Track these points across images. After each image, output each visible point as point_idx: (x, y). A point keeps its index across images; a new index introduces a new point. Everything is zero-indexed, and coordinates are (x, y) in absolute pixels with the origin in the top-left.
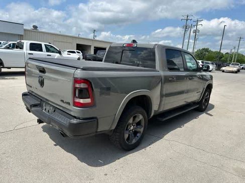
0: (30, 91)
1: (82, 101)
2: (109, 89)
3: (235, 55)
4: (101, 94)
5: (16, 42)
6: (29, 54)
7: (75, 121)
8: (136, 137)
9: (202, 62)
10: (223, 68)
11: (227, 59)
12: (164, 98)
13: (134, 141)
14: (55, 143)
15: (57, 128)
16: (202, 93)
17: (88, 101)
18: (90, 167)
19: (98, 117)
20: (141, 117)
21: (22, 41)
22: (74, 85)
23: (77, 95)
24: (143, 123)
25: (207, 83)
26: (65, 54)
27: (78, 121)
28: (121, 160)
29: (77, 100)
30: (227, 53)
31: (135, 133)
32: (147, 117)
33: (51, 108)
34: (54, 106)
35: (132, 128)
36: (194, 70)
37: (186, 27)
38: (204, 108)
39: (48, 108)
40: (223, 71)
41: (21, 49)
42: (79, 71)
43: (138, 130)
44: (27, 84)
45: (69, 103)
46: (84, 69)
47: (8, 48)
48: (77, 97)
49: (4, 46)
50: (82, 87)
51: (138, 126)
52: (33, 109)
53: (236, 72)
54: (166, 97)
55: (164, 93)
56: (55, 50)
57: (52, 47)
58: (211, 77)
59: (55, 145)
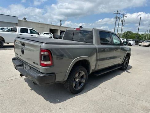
0: (17, 57)
1: (45, 63)
2: (62, 56)
3: (148, 35)
4: (57, 59)
5: (13, 28)
6: (20, 35)
7: (41, 75)
8: (81, 85)
9: (127, 40)
10: (140, 44)
11: (142, 38)
12: (98, 62)
13: (79, 88)
14: (31, 89)
15: (31, 79)
16: (123, 59)
17: (49, 63)
18: (51, 103)
19: (56, 73)
20: (83, 73)
21: (16, 27)
22: (41, 53)
23: (42, 59)
24: (85, 77)
25: (127, 52)
26: (42, 35)
27: (43, 75)
28: (71, 99)
29: (43, 62)
30: (143, 34)
31: (80, 83)
32: (87, 73)
33: (29, 67)
34: (30, 66)
35: (78, 80)
36: (119, 45)
37: (117, 18)
38: (125, 68)
39: (27, 67)
40: (140, 45)
41: (15, 31)
42: (44, 45)
43: (82, 81)
44: (15, 53)
45: (38, 64)
46: (46, 43)
47: (8, 31)
48: (42, 61)
49: (6, 30)
50: (45, 54)
51: (82, 79)
52: (18, 68)
53: (148, 46)
54: (99, 61)
55: (98, 58)
56: (35, 32)
57: (34, 30)
58: (130, 49)
59: (31, 90)
